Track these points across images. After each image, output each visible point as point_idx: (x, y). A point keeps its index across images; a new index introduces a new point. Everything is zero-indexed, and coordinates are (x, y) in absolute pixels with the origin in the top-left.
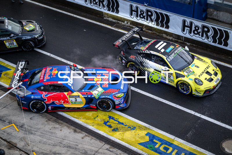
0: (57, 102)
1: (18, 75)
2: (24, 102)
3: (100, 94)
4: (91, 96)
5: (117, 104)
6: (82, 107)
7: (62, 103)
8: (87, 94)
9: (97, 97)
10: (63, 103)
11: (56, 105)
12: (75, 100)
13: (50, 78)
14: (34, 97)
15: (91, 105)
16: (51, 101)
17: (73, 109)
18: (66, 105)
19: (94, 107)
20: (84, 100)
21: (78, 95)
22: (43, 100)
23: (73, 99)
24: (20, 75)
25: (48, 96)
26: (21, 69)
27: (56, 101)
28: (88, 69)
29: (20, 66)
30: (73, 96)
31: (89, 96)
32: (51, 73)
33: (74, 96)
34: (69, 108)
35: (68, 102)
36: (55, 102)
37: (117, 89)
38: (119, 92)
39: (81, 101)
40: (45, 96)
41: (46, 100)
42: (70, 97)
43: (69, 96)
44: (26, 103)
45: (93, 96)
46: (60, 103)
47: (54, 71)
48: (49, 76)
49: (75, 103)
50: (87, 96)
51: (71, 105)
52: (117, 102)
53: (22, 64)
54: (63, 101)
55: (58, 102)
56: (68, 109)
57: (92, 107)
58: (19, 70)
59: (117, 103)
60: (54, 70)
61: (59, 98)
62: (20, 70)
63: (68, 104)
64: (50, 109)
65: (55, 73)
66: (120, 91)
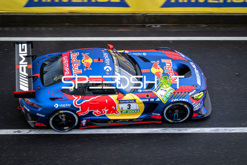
0: (97, 111)
1: (23, 68)
2: (41, 115)
3: (168, 95)
4: (155, 100)
5: (196, 111)
6: (137, 119)
7: (105, 114)
8: (148, 96)
9: (165, 101)
10: (107, 113)
11: (95, 116)
12: (128, 107)
13: (83, 71)
14: (59, 106)
15: (153, 114)
16: (88, 110)
17: (122, 122)
18: (111, 117)
19: (158, 118)
20: (143, 106)
21: (134, 99)
22: (74, 109)
23: (125, 106)
24: (26, 67)
25: (82, 103)
26: (25, 57)
27: (95, 111)
28: (135, 53)
29: (20, 52)
30: (125, 101)
31: (152, 100)
32: (81, 62)
33: (127, 101)
34: (115, 121)
35: (115, 111)
36: (93, 113)
37: (193, 86)
38: (196, 90)
39: (138, 108)
40: (78, 103)
41: (79, 110)
42: (119, 103)
43: (119, 101)
44: (44, 116)
45: (158, 100)
46: (102, 113)
47: (85, 60)
48: (79, 68)
49: (127, 112)
50: (148, 100)
51: (120, 115)
52: (196, 107)
53: (23, 48)
54: (107, 110)
55: (99, 113)
56: (113, 123)
57: (153, 117)
58: (22, 59)
59: (197, 109)
60: (84, 58)
61: (100, 106)
62: (24, 59)
63: (114, 113)
64: (84, 124)
65: (88, 63)
66: (198, 88)
